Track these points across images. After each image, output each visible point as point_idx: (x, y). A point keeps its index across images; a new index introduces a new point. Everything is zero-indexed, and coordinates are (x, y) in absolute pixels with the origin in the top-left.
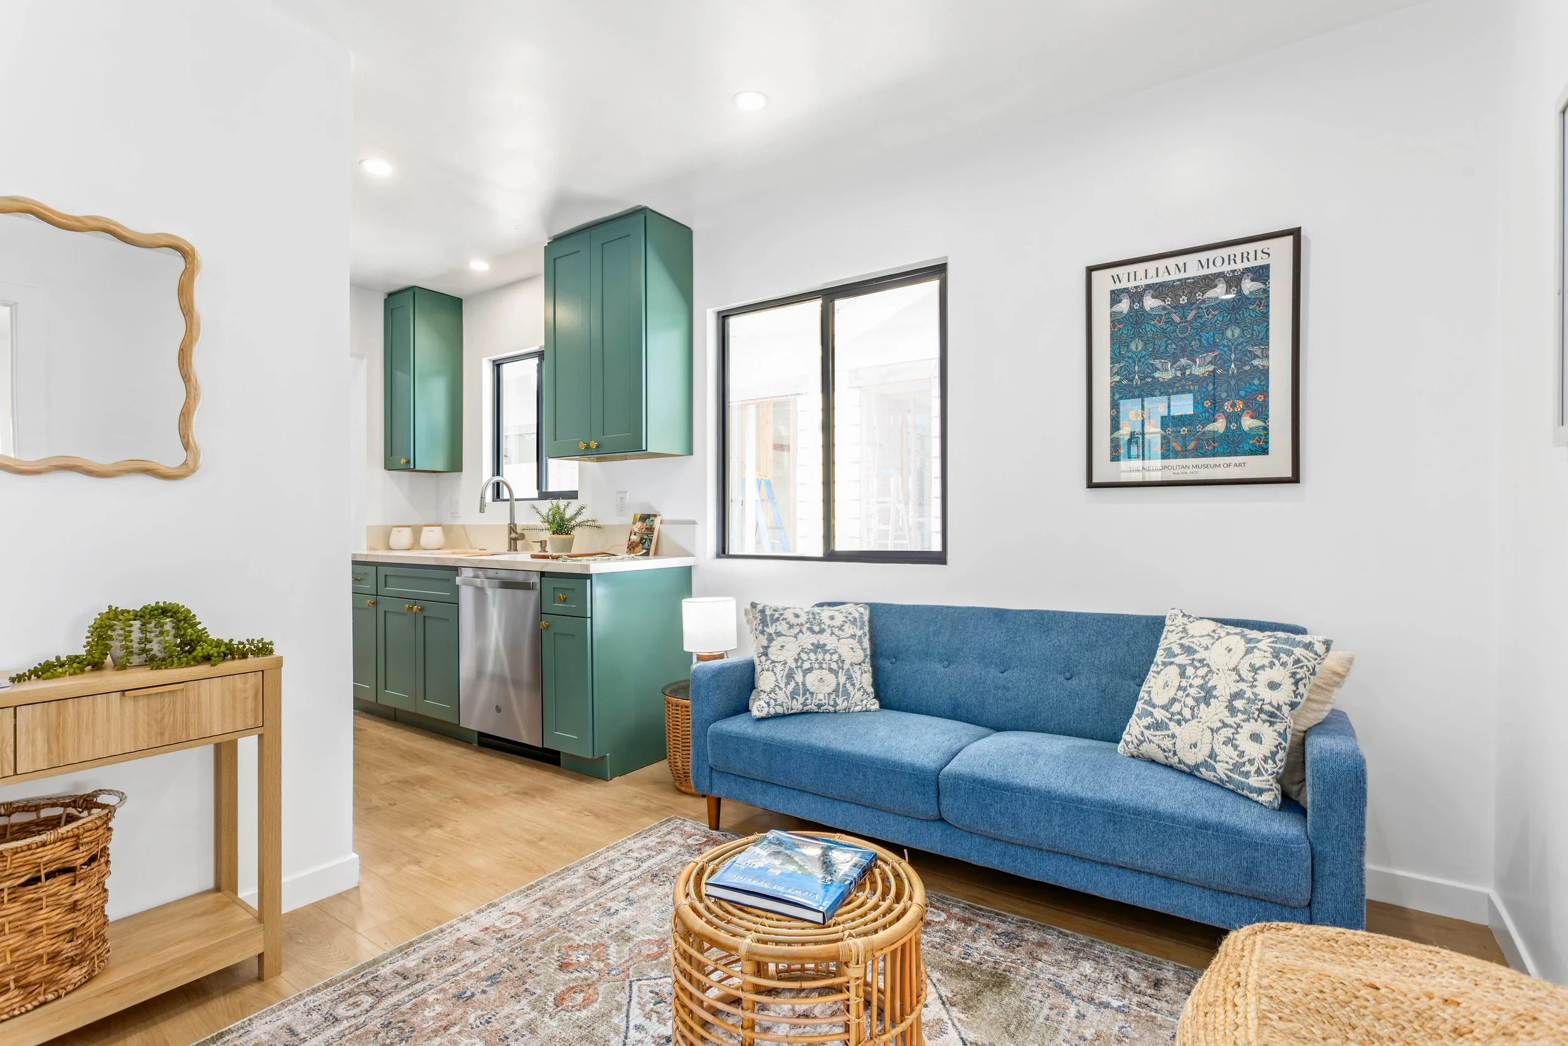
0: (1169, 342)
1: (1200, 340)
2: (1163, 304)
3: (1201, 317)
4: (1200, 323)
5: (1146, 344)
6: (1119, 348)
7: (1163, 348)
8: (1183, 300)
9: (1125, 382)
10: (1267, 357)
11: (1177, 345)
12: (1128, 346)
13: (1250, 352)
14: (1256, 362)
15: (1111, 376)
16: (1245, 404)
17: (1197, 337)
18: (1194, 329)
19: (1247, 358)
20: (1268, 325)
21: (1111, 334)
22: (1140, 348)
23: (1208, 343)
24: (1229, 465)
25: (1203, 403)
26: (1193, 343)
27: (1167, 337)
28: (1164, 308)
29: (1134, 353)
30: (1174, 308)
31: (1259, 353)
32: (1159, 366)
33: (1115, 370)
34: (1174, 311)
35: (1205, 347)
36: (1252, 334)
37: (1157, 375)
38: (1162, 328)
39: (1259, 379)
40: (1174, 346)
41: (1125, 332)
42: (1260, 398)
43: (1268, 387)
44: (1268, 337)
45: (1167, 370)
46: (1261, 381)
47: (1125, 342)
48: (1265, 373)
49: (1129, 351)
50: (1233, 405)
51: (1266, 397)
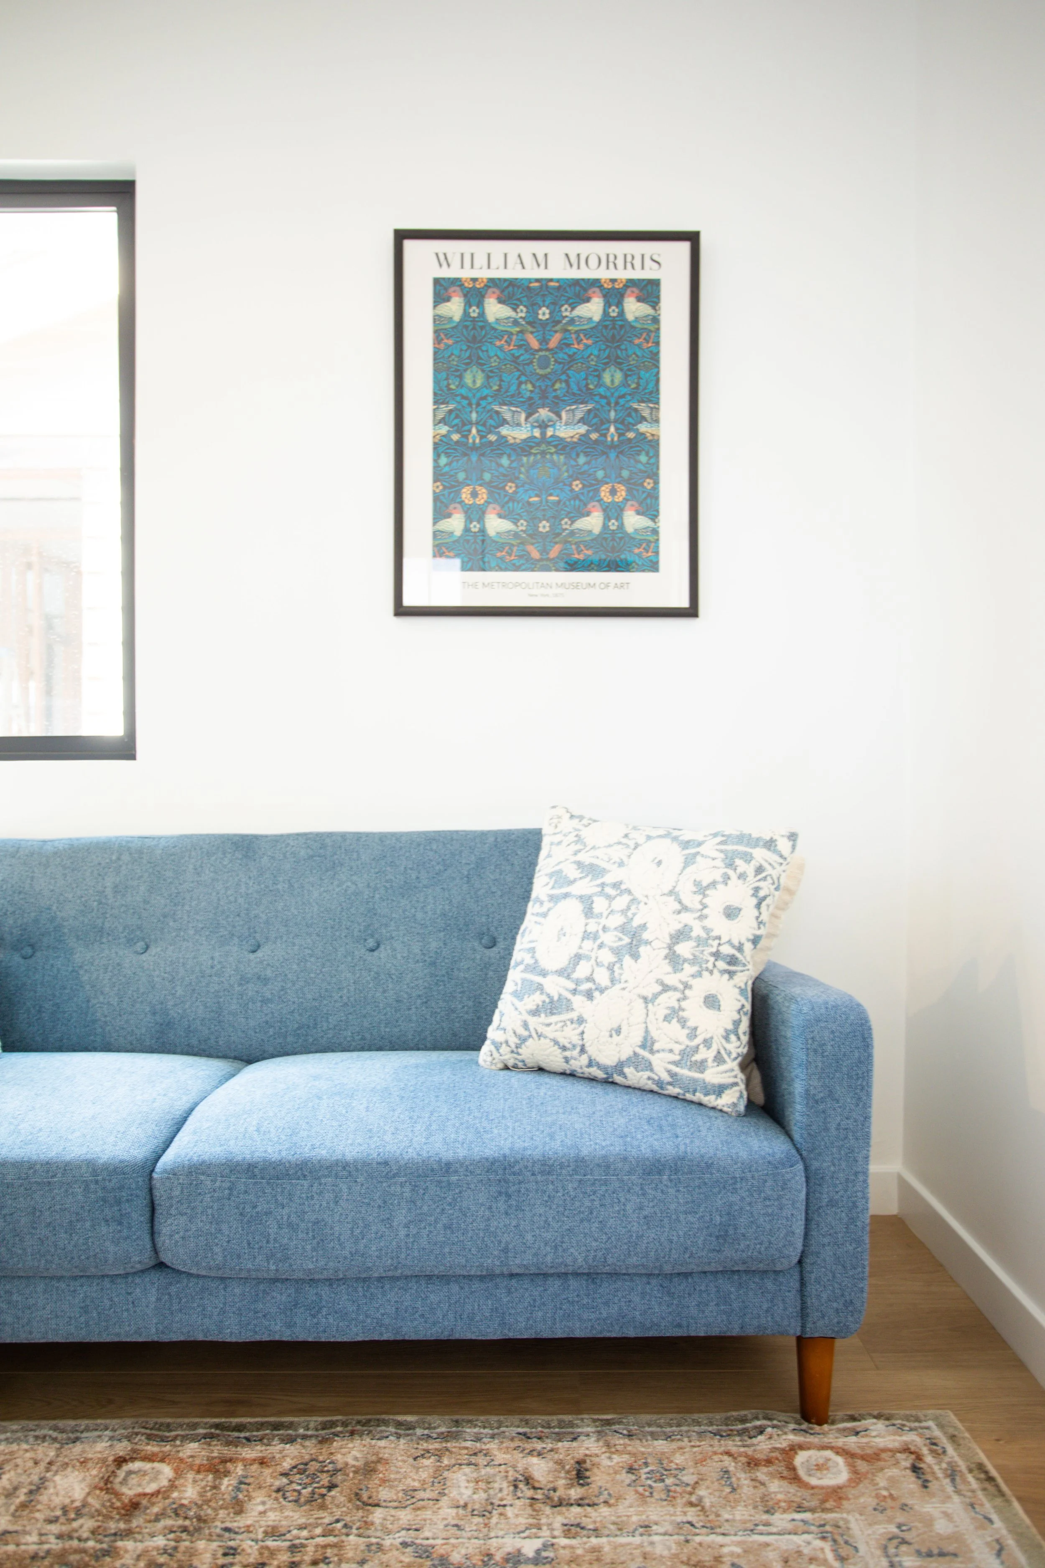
0: (523, 379)
1: (567, 382)
2: (512, 314)
3: (568, 345)
4: (569, 356)
5: (488, 377)
6: (447, 379)
7: (513, 388)
8: (544, 314)
9: (455, 437)
10: (657, 421)
11: (534, 386)
12: (461, 377)
13: (636, 410)
14: (643, 428)
15: (435, 425)
16: (629, 491)
17: (564, 377)
18: (560, 363)
19: (630, 420)
20: (658, 373)
21: (435, 353)
22: (479, 383)
23: (580, 390)
24: (607, 586)
25: (571, 485)
26: (557, 386)
27: (518, 370)
28: (515, 322)
29: (470, 389)
30: (529, 323)
31: (646, 413)
32: (508, 416)
33: (440, 416)
34: (530, 329)
35: (574, 394)
36: (638, 384)
37: (504, 431)
38: (513, 355)
39: (647, 454)
40: (530, 387)
41: (456, 352)
42: (648, 484)
43: (658, 468)
44: (658, 390)
45: (519, 425)
46: (651, 458)
47: (457, 371)
48: (652, 445)
49: (461, 385)
50: (613, 492)
51: (656, 482)
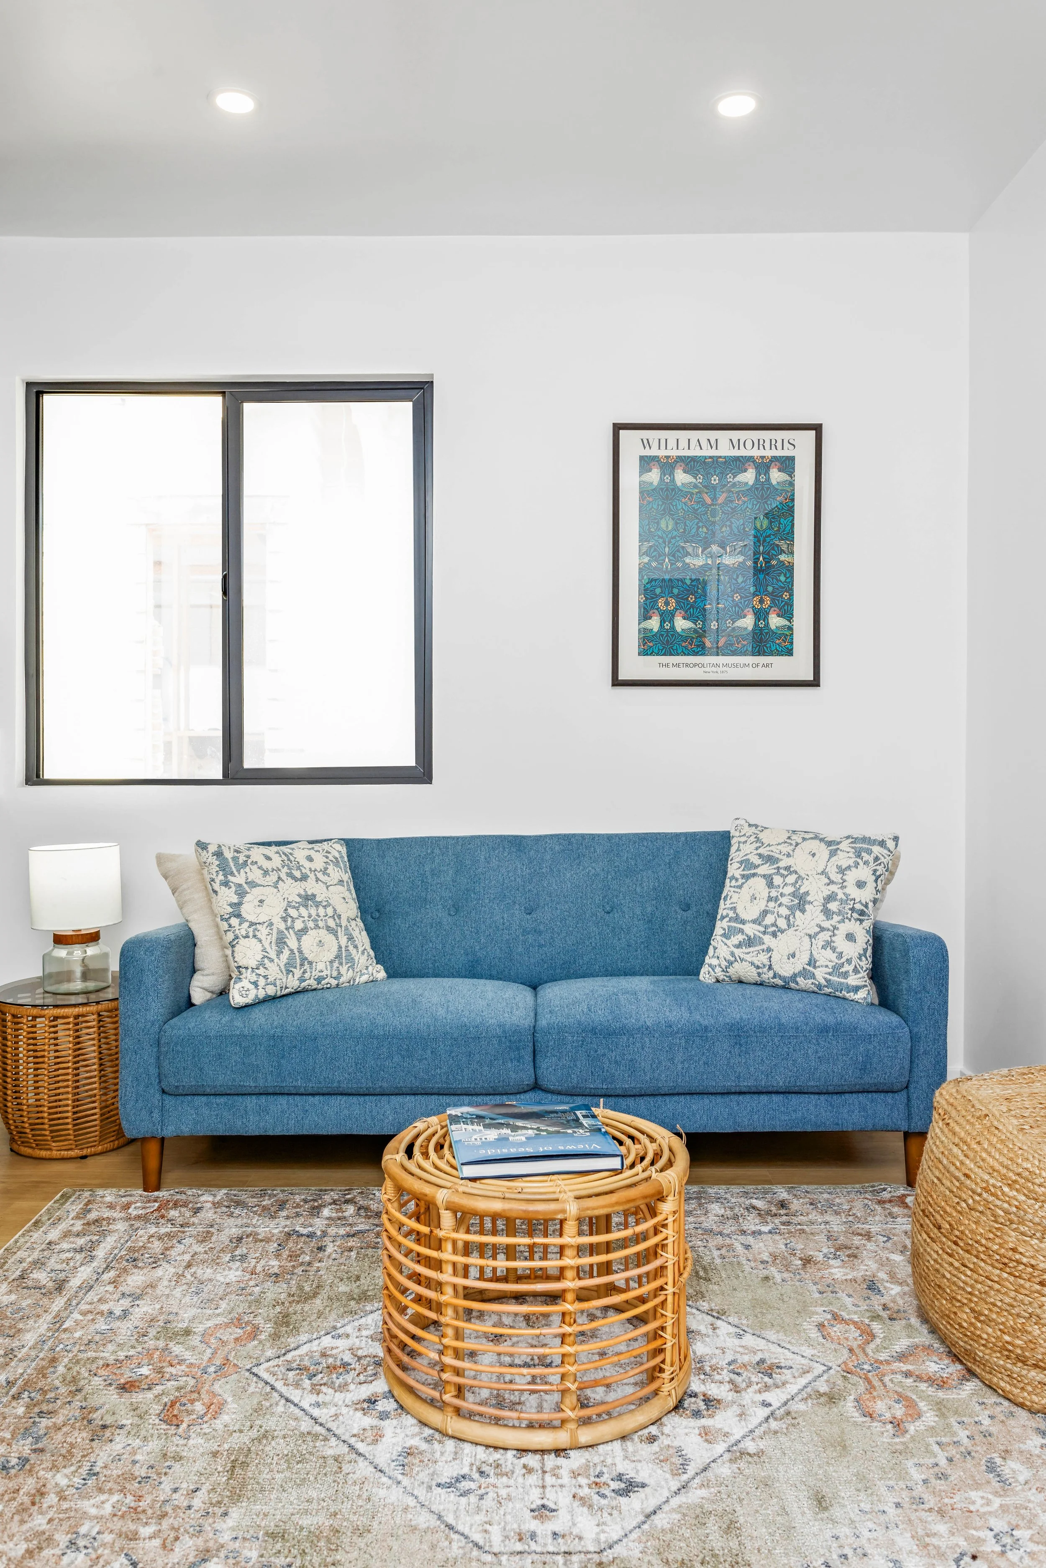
0: (700, 524)
1: (730, 526)
2: (694, 480)
3: (731, 501)
4: (732, 509)
5: (677, 523)
6: (649, 524)
7: (694, 531)
8: (715, 480)
9: (654, 564)
10: (792, 553)
11: (707, 529)
12: (658, 523)
13: (778, 546)
14: (782, 557)
15: (640, 556)
16: (773, 601)
17: (728, 523)
18: (725, 514)
19: (774, 552)
20: (793, 520)
21: (640, 507)
22: (670, 528)
23: (739, 531)
24: (757, 665)
25: (733, 597)
26: (724, 529)
27: (697, 518)
28: (695, 486)
29: (664, 532)
30: (705, 487)
31: (784, 548)
32: (690, 550)
33: (644, 549)
34: (706, 490)
35: (735, 535)
36: (779, 528)
37: (688, 560)
38: (694, 508)
39: (785, 576)
40: (705, 530)
41: (655, 507)
42: (786, 596)
43: (793, 585)
44: (793, 532)
45: (697, 556)
46: (787, 578)
47: (655, 519)
48: (789, 569)
49: (658, 529)
50: (761, 601)
51: (791, 595)
